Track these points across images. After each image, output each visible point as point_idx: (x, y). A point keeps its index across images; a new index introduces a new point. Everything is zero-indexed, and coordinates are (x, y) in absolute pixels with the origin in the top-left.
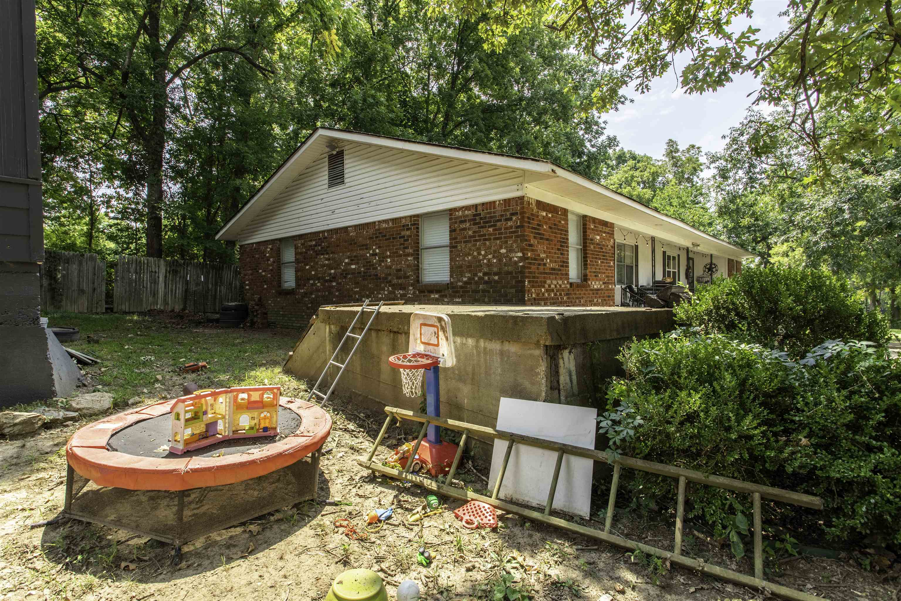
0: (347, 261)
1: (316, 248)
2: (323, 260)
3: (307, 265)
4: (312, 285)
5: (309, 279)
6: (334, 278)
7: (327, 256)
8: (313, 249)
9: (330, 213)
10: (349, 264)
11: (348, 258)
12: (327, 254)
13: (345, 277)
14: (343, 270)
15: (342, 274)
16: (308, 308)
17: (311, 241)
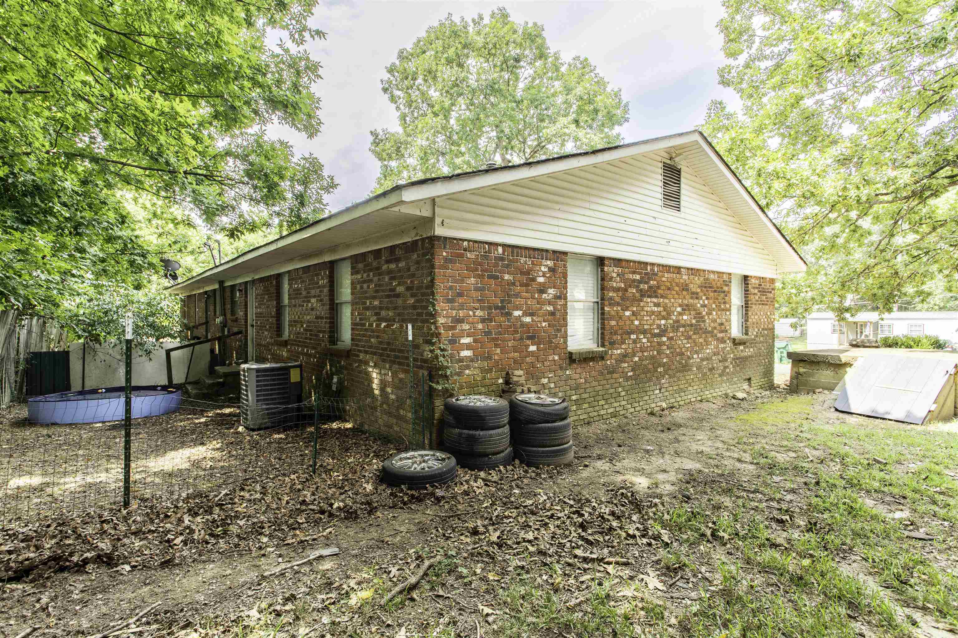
0: (679, 309)
1: (642, 286)
2: (649, 304)
3: (627, 309)
4: (635, 342)
5: (629, 333)
6: (664, 332)
7: (655, 300)
8: (638, 287)
9: (664, 242)
10: (680, 314)
11: (680, 306)
12: (656, 297)
13: (677, 330)
14: (675, 322)
15: (673, 327)
16: (627, 379)
17: (634, 273)
